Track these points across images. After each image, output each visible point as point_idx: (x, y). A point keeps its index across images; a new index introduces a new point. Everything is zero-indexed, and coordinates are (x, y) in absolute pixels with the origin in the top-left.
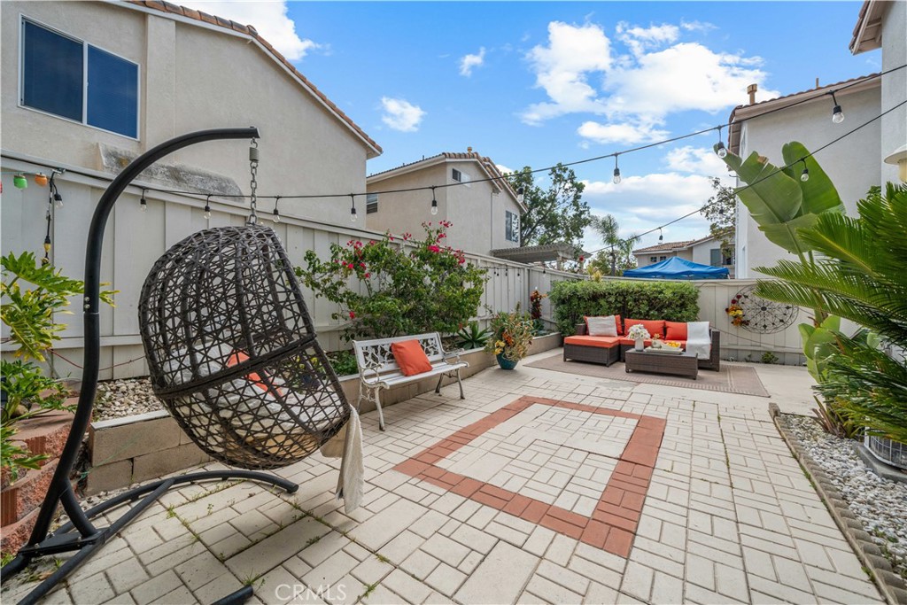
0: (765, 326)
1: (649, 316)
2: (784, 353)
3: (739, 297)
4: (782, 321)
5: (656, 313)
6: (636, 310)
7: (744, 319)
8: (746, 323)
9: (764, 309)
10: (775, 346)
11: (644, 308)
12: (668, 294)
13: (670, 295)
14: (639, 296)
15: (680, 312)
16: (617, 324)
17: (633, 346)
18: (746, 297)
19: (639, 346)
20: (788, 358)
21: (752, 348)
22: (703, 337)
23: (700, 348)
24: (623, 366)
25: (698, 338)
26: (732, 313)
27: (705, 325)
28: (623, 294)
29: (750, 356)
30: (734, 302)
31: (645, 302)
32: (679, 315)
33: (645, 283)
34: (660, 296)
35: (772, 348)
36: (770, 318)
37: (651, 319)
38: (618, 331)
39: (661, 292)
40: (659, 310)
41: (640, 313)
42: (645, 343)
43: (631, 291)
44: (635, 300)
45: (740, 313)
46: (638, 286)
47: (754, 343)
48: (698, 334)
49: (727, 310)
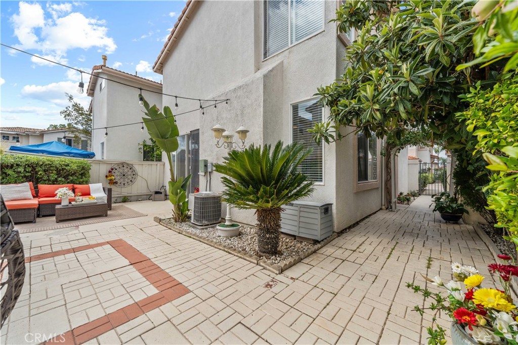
0: (124, 184)
1: (57, 182)
2: (131, 196)
3: (112, 169)
4: (131, 181)
5: (63, 179)
6: (45, 178)
7: (114, 181)
8: (116, 183)
9: (124, 175)
10: (128, 193)
11: (53, 176)
12: (74, 167)
13: (76, 168)
14: (48, 168)
15: (81, 178)
16: (31, 189)
17: (60, 203)
18: (116, 169)
19: (65, 203)
20: (132, 198)
21: (117, 196)
22: (100, 192)
23: (101, 198)
24: (54, 218)
25: (97, 193)
26: (109, 178)
27: (100, 185)
28: (33, 166)
29: (116, 200)
30: (110, 172)
31: (54, 172)
32: (82, 180)
33: (53, 159)
34: (68, 168)
35: (126, 194)
36: (126, 180)
37: (59, 184)
38: (33, 195)
39: (68, 165)
40: (66, 177)
41: (49, 180)
42: (69, 199)
43: (41, 163)
44: (45, 171)
45: (113, 178)
46: (48, 160)
47: (118, 193)
48: (97, 190)
49: (107, 176)
